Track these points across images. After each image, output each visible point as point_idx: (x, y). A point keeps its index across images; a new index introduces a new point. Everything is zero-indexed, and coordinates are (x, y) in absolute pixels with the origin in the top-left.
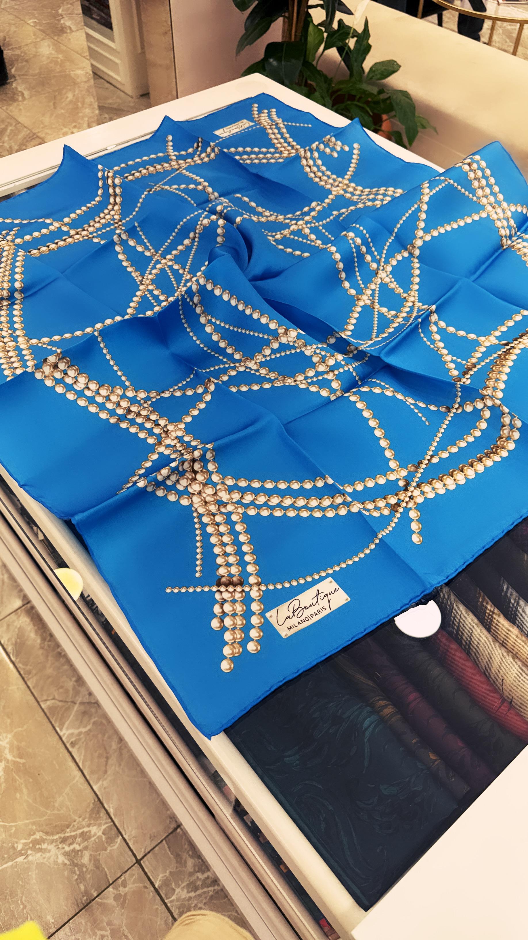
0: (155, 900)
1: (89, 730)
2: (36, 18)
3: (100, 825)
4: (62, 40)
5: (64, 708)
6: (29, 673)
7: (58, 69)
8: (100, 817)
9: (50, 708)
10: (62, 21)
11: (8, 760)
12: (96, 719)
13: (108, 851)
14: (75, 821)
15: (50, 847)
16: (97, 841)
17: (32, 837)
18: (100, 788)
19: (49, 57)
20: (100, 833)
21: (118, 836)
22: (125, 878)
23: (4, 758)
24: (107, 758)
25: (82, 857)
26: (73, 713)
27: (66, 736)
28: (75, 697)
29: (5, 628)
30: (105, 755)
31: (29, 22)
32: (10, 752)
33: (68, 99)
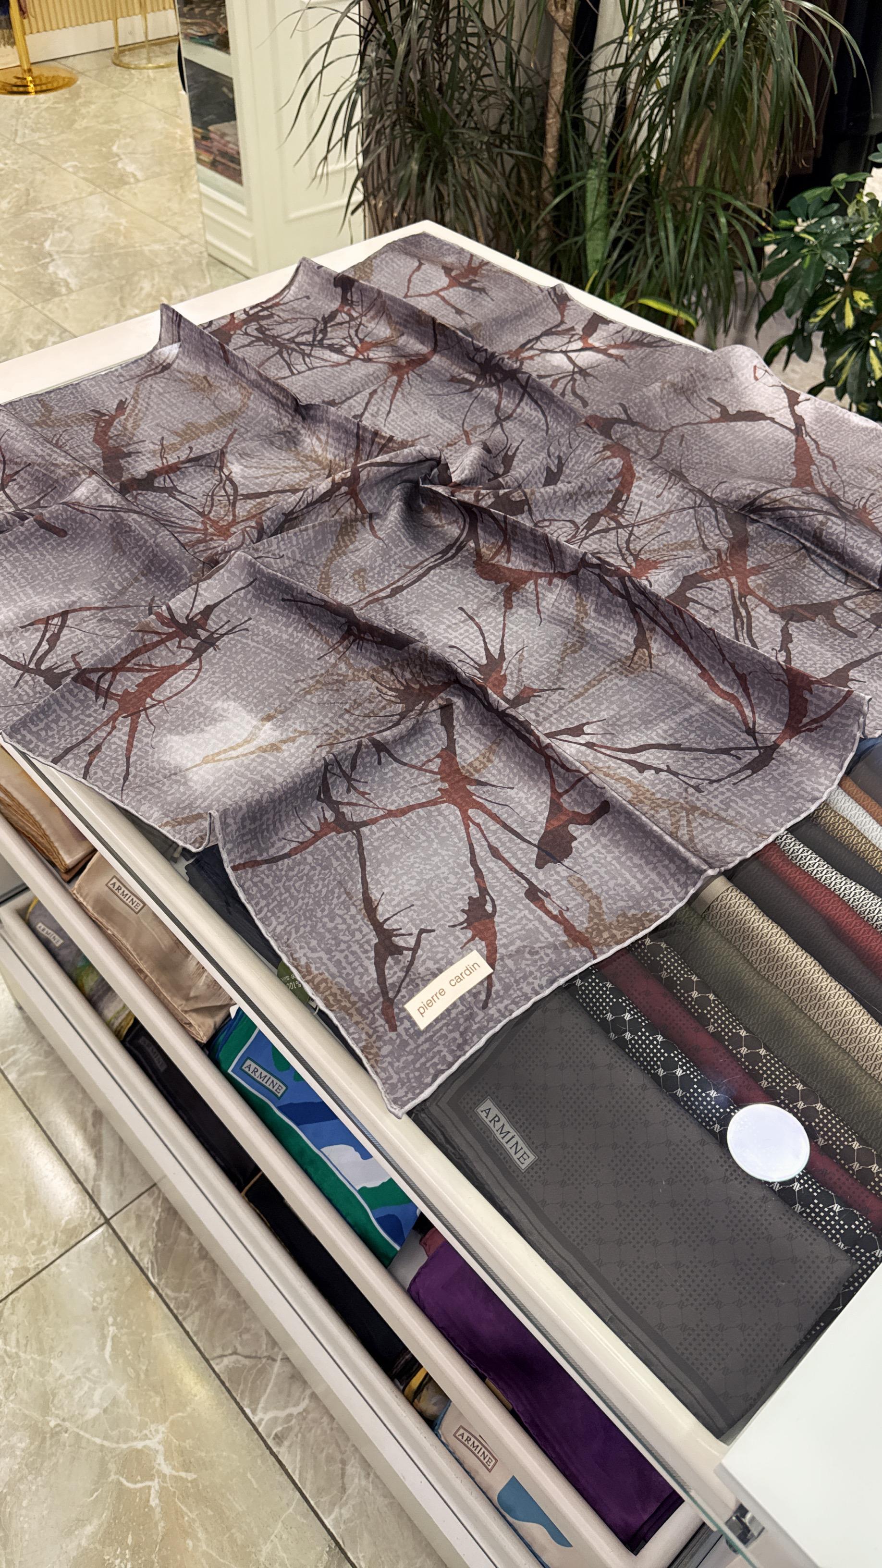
1: (305, 1410)
4: (122, 195)
7: (121, 241)
9: (230, 1370)
10: (120, 165)
19: (104, 224)
23: (158, 1471)
24: (344, 1462)
26: (273, 1377)
30: (339, 1457)
31: (64, 166)
32: (165, 1460)
33: (144, 292)
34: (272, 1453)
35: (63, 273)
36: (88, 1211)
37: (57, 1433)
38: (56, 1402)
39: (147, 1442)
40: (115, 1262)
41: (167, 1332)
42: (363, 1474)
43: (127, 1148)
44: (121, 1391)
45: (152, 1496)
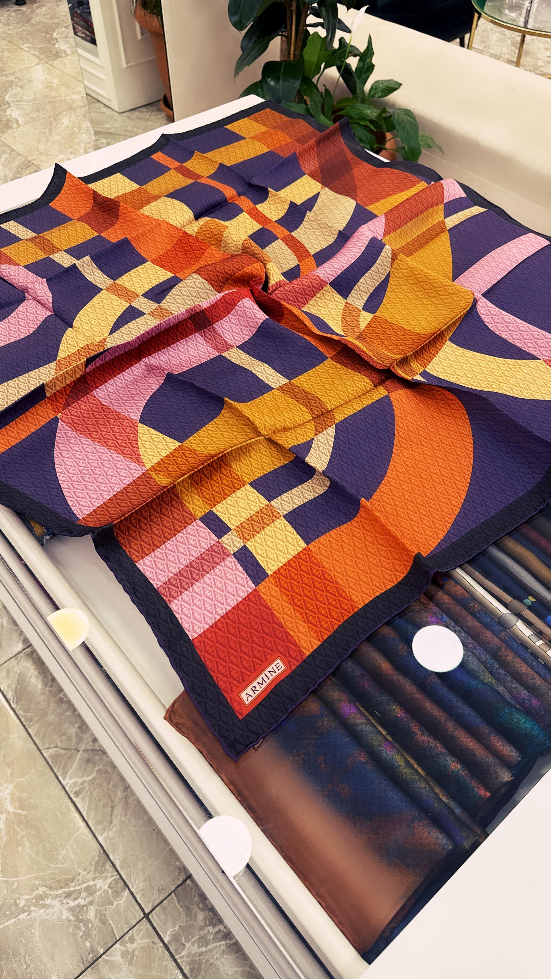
0: (164, 956)
2: (30, 43)
3: (106, 878)
5: (66, 757)
6: (30, 720)
8: (105, 870)
11: (9, 812)
12: (101, 767)
13: (115, 905)
14: (79, 875)
15: (53, 903)
16: (103, 895)
17: (35, 892)
18: (105, 840)
20: (106, 887)
21: (124, 889)
22: (133, 934)
25: (87, 911)
27: (69, 785)
28: (79, 744)
29: (4, 673)
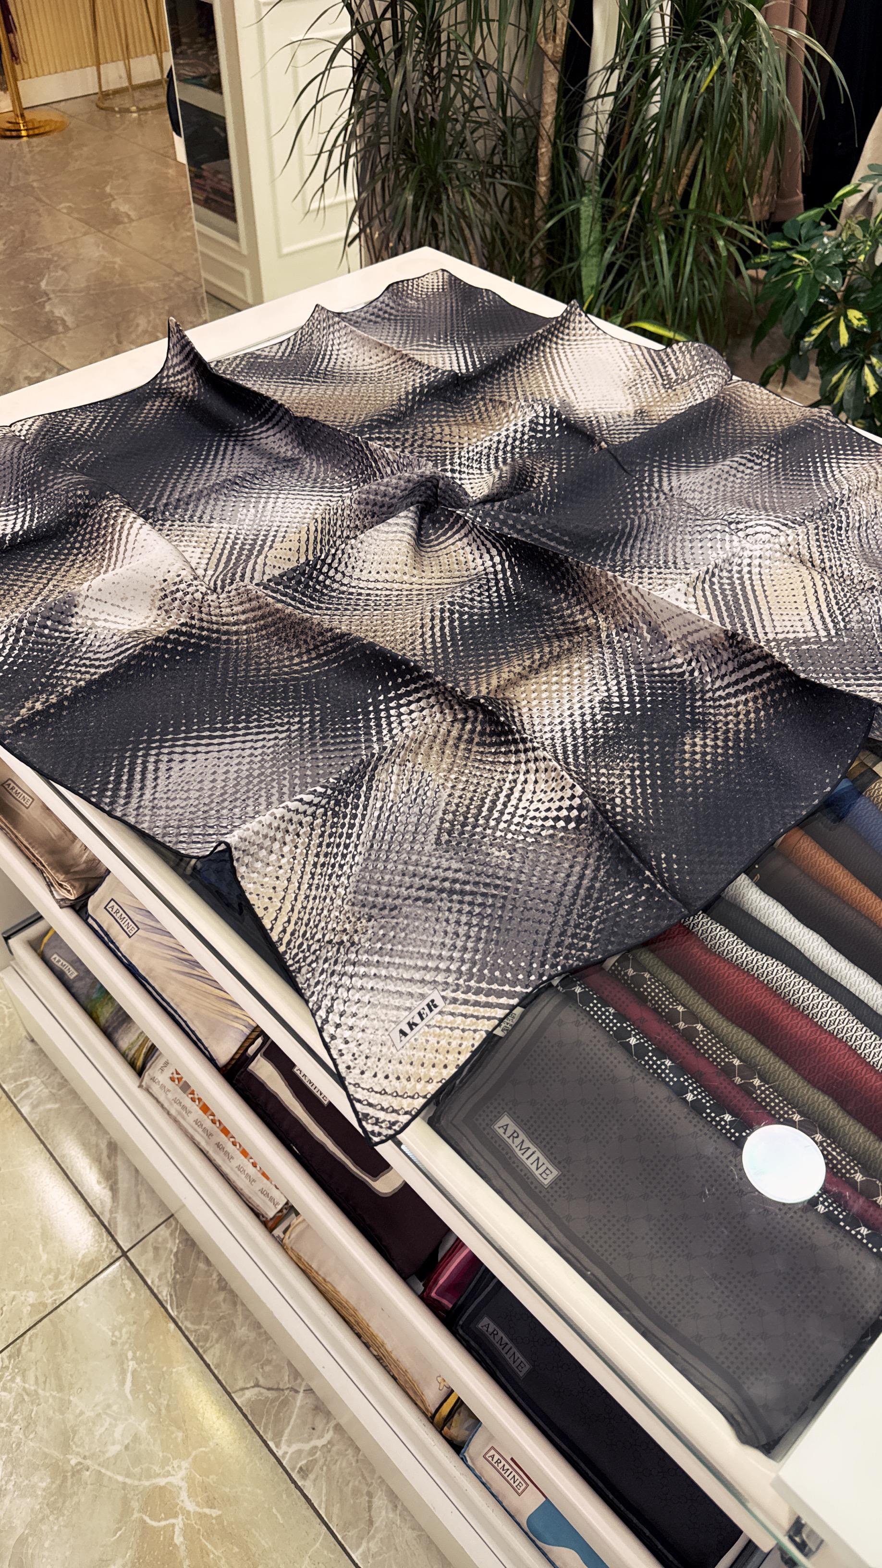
34: (297, 1487)
35: (59, 312)
36: (104, 1244)
37: (78, 1471)
38: (76, 1439)
39: (169, 1479)
40: (133, 1295)
41: (187, 1366)
42: (390, 1506)
43: (143, 1179)
44: (142, 1427)
45: (177, 1533)
